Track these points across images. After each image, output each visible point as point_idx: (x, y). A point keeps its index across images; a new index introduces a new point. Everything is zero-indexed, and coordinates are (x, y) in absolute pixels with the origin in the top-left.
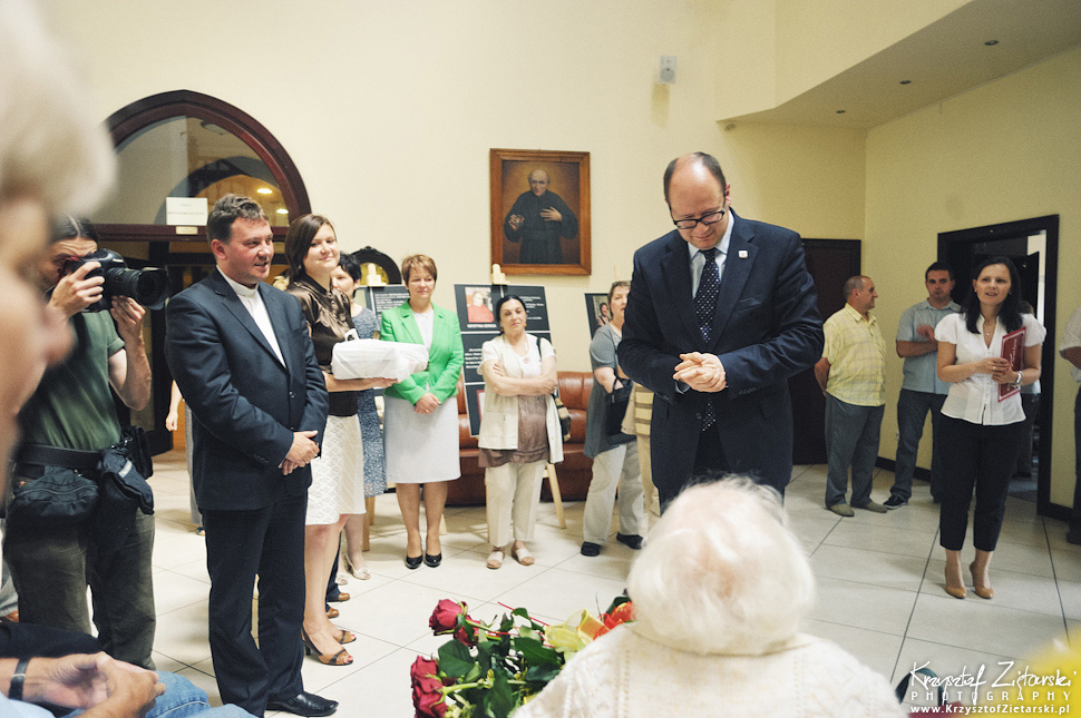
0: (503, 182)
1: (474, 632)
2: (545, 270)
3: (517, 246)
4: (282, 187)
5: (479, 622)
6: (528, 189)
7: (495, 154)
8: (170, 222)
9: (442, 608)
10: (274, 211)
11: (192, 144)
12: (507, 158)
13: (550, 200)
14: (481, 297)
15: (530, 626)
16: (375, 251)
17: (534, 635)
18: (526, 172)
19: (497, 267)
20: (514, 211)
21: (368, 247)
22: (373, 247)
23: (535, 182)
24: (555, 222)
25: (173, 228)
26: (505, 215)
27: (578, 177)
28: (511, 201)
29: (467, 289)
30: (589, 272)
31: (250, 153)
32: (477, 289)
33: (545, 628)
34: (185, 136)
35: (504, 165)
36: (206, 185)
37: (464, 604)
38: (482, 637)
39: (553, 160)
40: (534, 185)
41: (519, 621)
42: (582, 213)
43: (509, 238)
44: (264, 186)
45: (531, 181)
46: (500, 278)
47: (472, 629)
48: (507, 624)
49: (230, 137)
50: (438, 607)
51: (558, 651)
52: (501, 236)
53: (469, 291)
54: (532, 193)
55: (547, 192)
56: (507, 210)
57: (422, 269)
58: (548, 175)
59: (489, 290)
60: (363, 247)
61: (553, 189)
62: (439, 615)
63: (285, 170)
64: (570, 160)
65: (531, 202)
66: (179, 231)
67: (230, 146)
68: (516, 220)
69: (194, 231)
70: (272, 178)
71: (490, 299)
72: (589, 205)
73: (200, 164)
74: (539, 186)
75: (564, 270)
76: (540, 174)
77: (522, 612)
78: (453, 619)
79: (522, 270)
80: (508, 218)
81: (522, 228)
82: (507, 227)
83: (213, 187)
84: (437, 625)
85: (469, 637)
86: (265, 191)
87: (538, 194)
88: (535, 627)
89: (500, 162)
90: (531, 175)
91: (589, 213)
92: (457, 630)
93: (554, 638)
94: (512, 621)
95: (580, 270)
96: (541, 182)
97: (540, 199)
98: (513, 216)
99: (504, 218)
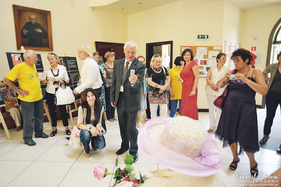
0: (19, 18)
2: (37, 49)
3: (27, 40)
6: (29, 21)
7: (14, 7)
13: (37, 26)
14: (18, 57)
23: (31, 19)
24: (40, 33)
26: (21, 29)
27: (47, 19)
28: (23, 25)
29: (12, 54)
30: (53, 50)
32: (16, 54)
35: (19, 11)
39: (37, 12)
40: (31, 20)
42: (49, 30)
43: (23, 38)
45: (30, 19)
46: (24, 51)
52: (20, 37)
54: (30, 23)
55: (36, 23)
58: (36, 17)
59: (20, 55)
61: (38, 22)
64: (44, 13)
68: (25, 32)
71: (21, 58)
72: (51, 28)
75: (44, 49)
76: (33, 16)
81: (27, 34)
82: (22, 33)
87: (33, 23)
89: (17, 10)
90: (30, 16)
91: (51, 31)
95: (49, 49)
96: (34, 19)
97: (34, 25)
98: (24, 30)
99: (21, 30)
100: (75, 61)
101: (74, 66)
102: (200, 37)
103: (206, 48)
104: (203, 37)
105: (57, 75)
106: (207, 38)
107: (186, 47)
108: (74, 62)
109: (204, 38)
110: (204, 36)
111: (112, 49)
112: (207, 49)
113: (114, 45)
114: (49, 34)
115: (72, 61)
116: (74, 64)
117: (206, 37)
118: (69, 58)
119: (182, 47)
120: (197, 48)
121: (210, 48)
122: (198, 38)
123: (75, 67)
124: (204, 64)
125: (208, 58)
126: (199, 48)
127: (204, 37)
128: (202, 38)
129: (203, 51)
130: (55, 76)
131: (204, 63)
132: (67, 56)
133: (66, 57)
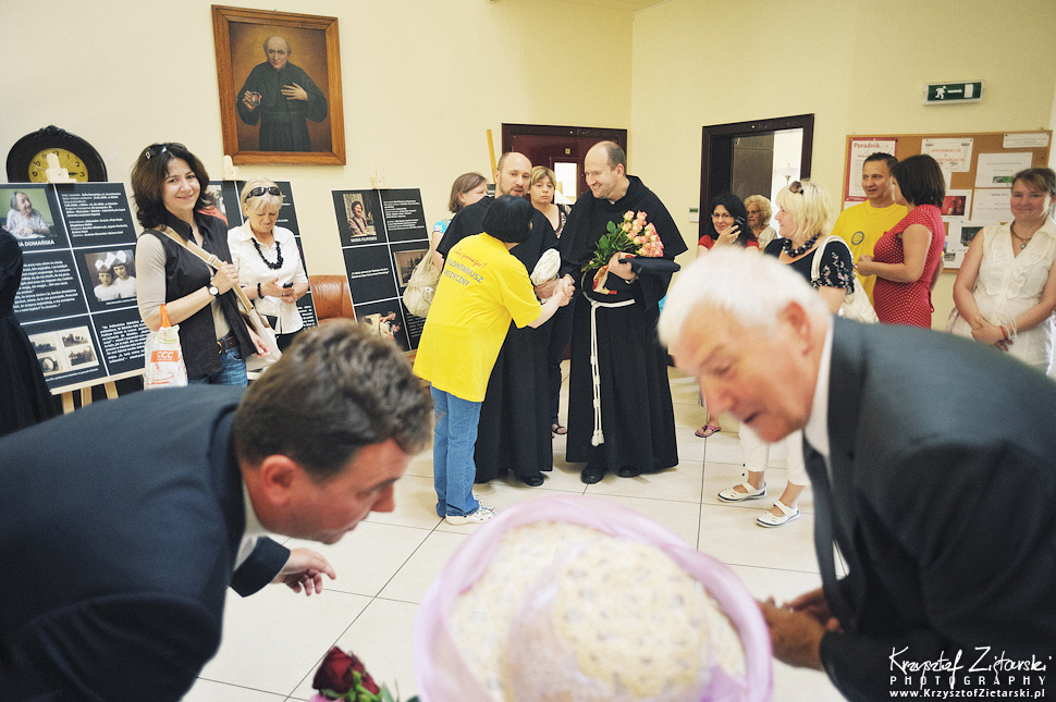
0: (233, 50)
2: (290, 159)
3: (256, 129)
6: (265, 60)
7: (218, 12)
12: (233, 21)
13: (292, 74)
19: (228, 159)
20: (248, 87)
23: (272, 51)
24: (299, 101)
27: (325, 47)
28: (244, 75)
30: (343, 162)
35: (231, 27)
39: (293, 25)
40: (271, 56)
42: (331, 92)
45: (268, 50)
46: (232, 172)
52: (234, 118)
54: (268, 65)
55: (288, 64)
58: (288, 43)
64: (314, 26)
68: (252, 99)
72: (340, 82)
74: (277, 56)
75: (314, 160)
76: (278, 42)
79: (263, 159)
80: (242, 95)
81: (259, 107)
82: (240, 106)
87: (277, 66)
89: (226, 24)
90: (267, 40)
91: (340, 92)
95: (332, 159)
96: (280, 52)
97: (280, 73)
98: (248, 93)
99: (237, 95)
100: (414, 202)
101: (411, 224)
102: (941, 91)
103: (967, 140)
104: (954, 93)
105: (278, 266)
106: (977, 93)
107: (871, 139)
108: (409, 207)
109: (961, 96)
110: (962, 86)
111: (568, 151)
112: (970, 149)
113: (574, 135)
114: (331, 102)
115: (402, 203)
116: (408, 217)
117: (969, 90)
118: (388, 194)
119: (851, 139)
120: (924, 142)
121: (989, 143)
122: (932, 95)
123: (413, 226)
124: (955, 213)
125: (972, 187)
126: (931, 141)
127: (960, 91)
128: (948, 96)
129: (951, 155)
130: (272, 266)
131: (951, 209)
132: (380, 186)
133: (376, 190)
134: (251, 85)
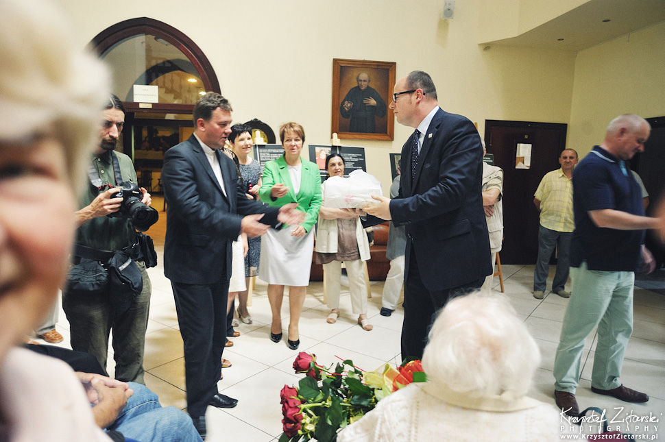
0: (341, 80)
1: (319, 372)
2: (364, 136)
4: (203, 79)
5: (322, 367)
6: (356, 85)
7: (336, 62)
8: (136, 100)
9: (301, 357)
10: (198, 93)
11: (149, 50)
12: (343, 65)
13: (369, 92)
14: (325, 153)
15: (354, 371)
16: (260, 122)
17: (356, 376)
18: (355, 74)
19: (335, 135)
20: (347, 99)
21: (256, 119)
22: (259, 119)
23: (360, 81)
24: (372, 106)
25: (138, 104)
27: (389, 77)
28: (345, 92)
29: (316, 148)
30: (392, 139)
31: (183, 57)
32: (323, 148)
33: (363, 373)
34: (144, 45)
35: (341, 69)
36: (157, 76)
37: (314, 355)
38: (324, 376)
39: (373, 67)
40: (360, 83)
41: (347, 368)
43: (343, 116)
44: (193, 78)
45: (358, 80)
46: (337, 142)
47: (318, 371)
48: (339, 369)
49: (172, 47)
50: (299, 356)
51: (371, 387)
53: (317, 149)
54: (358, 88)
55: (368, 87)
56: (343, 97)
57: (292, 133)
58: (369, 76)
59: (330, 149)
60: (253, 119)
61: (372, 86)
62: (299, 362)
63: (205, 69)
64: (383, 67)
65: (358, 93)
66: (141, 106)
67: (172, 53)
68: (348, 105)
69: (150, 106)
70: (197, 73)
73: (154, 63)
74: (363, 83)
75: (377, 137)
76: (364, 76)
77: (349, 362)
78: (307, 365)
79: (350, 136)
80: (343, 103)
81: (351, 109)
82: (342, 108)
83: (161, 78)
84: (298, 367)
85: (317, 376)
86: (193, 80)
87: (362, 88)
88: (356, 372)
89: (339, 67)
90: (359, 75)
92: (310, 371)
93: (369, 379)
94: (343, 368)
95: (386, 137)
96: (365, 81)
97: (363, 91)
98: (346, 102)
111: (526, 137)
113: (532, 127)
134: (348, 98)
